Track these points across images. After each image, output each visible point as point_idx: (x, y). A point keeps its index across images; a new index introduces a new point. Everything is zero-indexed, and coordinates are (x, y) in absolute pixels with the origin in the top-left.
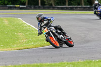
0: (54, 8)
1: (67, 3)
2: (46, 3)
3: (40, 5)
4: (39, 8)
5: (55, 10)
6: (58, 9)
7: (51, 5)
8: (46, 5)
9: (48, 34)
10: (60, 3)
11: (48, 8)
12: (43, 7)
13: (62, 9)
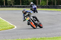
0: (13, 7)
1: (21, 4)
2: (8, 4)
3: (4, 5)
4: (4, 7)
5: (14, 8)
6: (16, 7)
7: (11, 5)
8: (8, 5)
10: (17, 4)
11: (10, 7)
12: (7, 6)
13: (18, 7)
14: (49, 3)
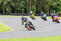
3: (4, 13)
6: (12, 15)
7: (9, 13)
9: (26, 24)
10: (13, 12)
11: (8, 15)
13: (14, 15)
14: (36, 12)
